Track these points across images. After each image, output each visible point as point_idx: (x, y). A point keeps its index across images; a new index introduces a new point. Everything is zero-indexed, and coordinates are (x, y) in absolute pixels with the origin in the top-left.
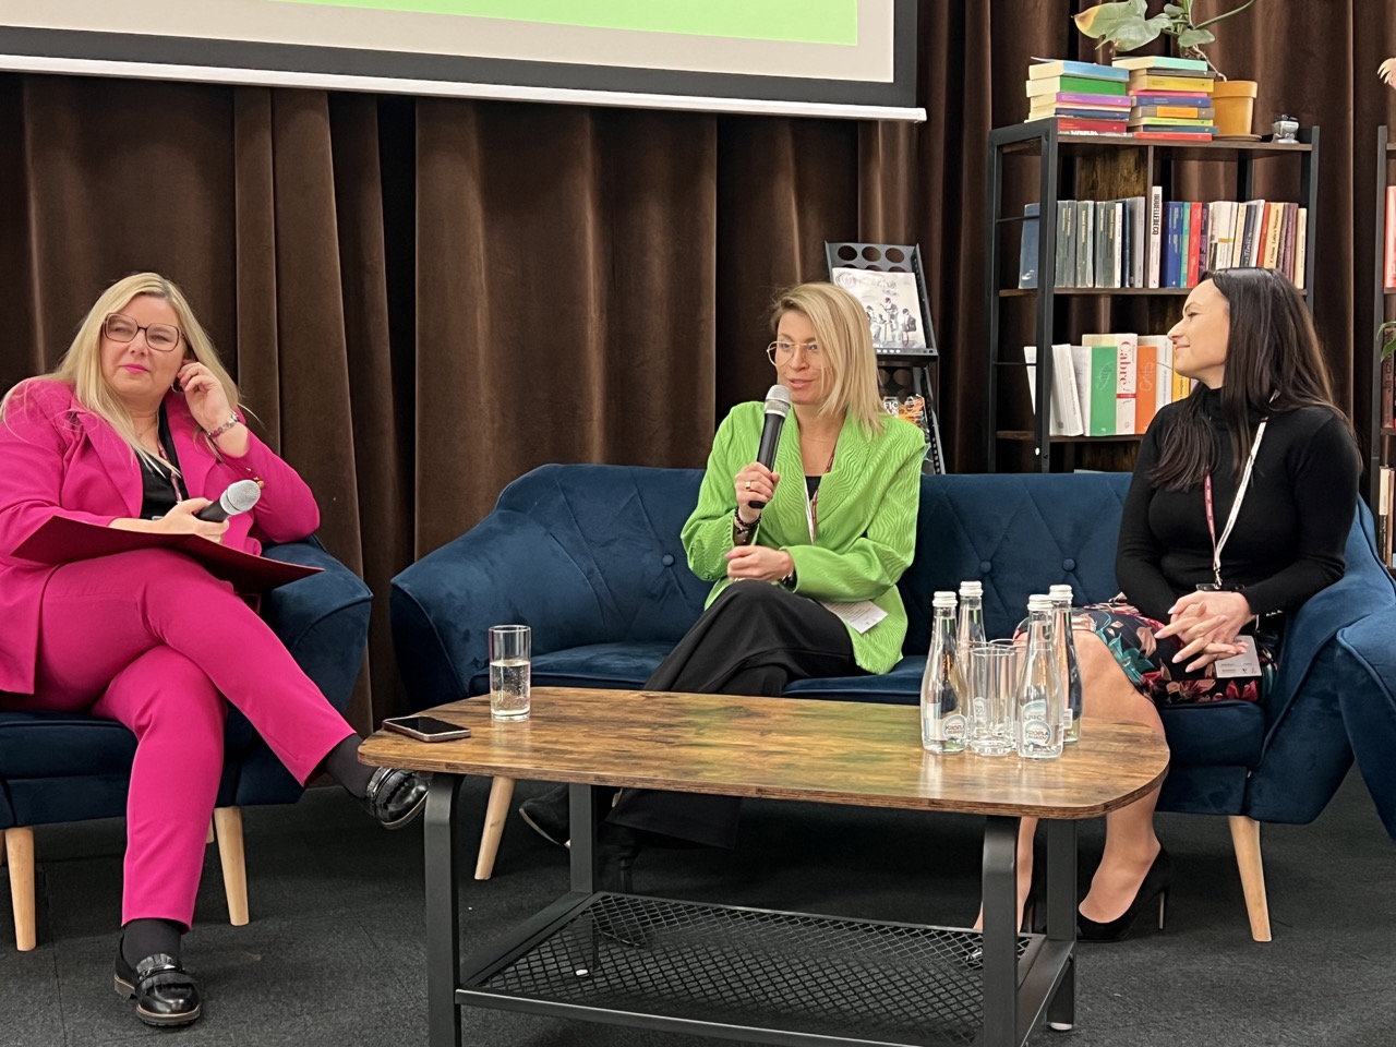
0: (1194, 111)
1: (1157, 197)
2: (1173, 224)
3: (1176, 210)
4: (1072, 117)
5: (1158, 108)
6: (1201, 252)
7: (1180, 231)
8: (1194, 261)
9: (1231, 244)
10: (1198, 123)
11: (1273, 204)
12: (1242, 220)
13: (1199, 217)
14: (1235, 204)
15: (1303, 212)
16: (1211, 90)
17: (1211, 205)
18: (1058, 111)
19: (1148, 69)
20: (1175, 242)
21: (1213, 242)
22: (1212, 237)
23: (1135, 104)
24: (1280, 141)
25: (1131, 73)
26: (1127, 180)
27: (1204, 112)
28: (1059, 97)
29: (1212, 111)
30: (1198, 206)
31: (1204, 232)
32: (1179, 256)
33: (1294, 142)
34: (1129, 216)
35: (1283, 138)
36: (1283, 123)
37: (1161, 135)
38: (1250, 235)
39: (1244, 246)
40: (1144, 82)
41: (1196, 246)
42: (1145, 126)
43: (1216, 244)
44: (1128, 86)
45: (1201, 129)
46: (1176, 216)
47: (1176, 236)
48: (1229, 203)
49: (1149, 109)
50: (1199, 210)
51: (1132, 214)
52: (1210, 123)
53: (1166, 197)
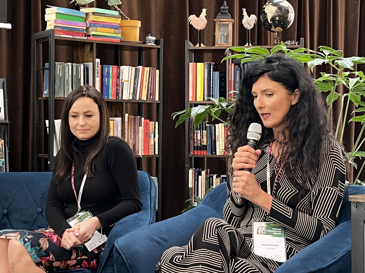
0: (113, 30)
1: (98, 63)
2: (105, 74)
3: (106, 68)
4: (61, 29)
5: (98, 28)
6: (117, 85)
7: (108, 76)
8: (114, 89)
9: (129, 82)
10: (115, 35)
11: (145, 68)
12: (133, 73)
13: (116, 71)
14: (131, 67)
15: (158, 71)
16: (120, 22)
17: (121, 67)
18: (55, 27)
19: (93, 13)
20: (106, 80)
21: (122, 81)
22: (122, 80)
23: (88, 26)
24: (148, 44)
25: (87, 14)
26: (87, 56)
27: (117, 31)
28: (55, 21)
29: (120, 31)
30: (115, 67)
31: (118, 77)
32: (108, 86)
33: (154, 44)
34: (86, 69)
35: (150, 43)
36: (149, 37)
37: (99, 39)
38: (137, 79)
39: (135, 84)
40: (91, 18)
41: (115, 83)
42: (93, 35)
43: (123, 82)
44: (86, 19)
45: (116, 37)
46: (106, 71)
47: (106, 79)
48: (128, 67)
49: (94, 28)
50: (116, 69)
51: (87, 69)
52: (120, 35)
53: (102, 63)
